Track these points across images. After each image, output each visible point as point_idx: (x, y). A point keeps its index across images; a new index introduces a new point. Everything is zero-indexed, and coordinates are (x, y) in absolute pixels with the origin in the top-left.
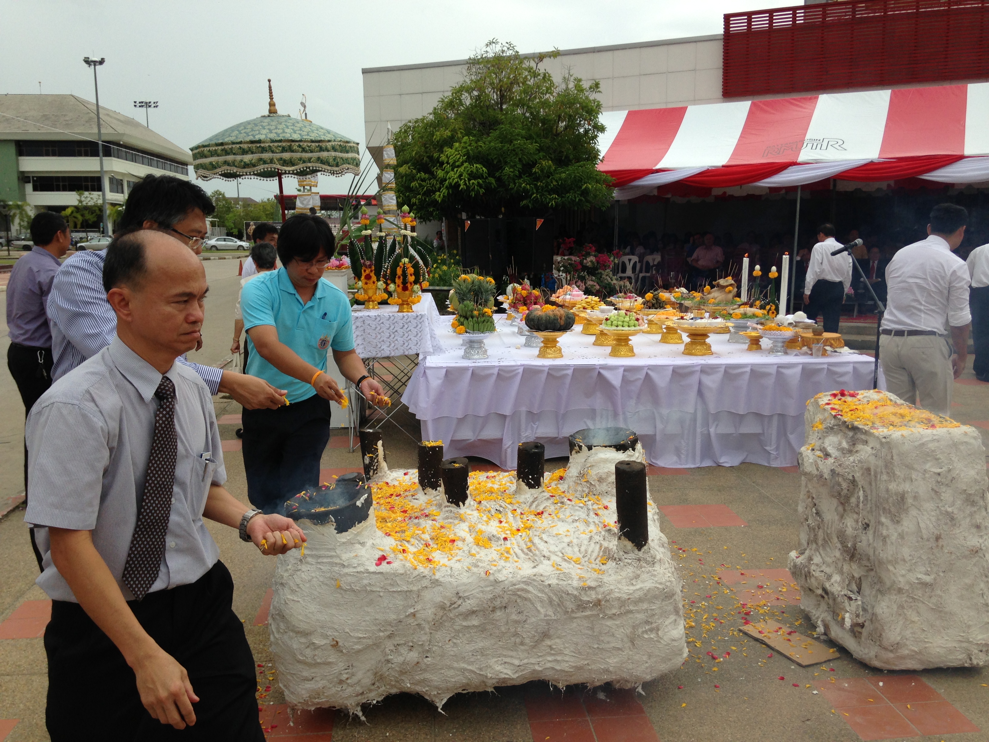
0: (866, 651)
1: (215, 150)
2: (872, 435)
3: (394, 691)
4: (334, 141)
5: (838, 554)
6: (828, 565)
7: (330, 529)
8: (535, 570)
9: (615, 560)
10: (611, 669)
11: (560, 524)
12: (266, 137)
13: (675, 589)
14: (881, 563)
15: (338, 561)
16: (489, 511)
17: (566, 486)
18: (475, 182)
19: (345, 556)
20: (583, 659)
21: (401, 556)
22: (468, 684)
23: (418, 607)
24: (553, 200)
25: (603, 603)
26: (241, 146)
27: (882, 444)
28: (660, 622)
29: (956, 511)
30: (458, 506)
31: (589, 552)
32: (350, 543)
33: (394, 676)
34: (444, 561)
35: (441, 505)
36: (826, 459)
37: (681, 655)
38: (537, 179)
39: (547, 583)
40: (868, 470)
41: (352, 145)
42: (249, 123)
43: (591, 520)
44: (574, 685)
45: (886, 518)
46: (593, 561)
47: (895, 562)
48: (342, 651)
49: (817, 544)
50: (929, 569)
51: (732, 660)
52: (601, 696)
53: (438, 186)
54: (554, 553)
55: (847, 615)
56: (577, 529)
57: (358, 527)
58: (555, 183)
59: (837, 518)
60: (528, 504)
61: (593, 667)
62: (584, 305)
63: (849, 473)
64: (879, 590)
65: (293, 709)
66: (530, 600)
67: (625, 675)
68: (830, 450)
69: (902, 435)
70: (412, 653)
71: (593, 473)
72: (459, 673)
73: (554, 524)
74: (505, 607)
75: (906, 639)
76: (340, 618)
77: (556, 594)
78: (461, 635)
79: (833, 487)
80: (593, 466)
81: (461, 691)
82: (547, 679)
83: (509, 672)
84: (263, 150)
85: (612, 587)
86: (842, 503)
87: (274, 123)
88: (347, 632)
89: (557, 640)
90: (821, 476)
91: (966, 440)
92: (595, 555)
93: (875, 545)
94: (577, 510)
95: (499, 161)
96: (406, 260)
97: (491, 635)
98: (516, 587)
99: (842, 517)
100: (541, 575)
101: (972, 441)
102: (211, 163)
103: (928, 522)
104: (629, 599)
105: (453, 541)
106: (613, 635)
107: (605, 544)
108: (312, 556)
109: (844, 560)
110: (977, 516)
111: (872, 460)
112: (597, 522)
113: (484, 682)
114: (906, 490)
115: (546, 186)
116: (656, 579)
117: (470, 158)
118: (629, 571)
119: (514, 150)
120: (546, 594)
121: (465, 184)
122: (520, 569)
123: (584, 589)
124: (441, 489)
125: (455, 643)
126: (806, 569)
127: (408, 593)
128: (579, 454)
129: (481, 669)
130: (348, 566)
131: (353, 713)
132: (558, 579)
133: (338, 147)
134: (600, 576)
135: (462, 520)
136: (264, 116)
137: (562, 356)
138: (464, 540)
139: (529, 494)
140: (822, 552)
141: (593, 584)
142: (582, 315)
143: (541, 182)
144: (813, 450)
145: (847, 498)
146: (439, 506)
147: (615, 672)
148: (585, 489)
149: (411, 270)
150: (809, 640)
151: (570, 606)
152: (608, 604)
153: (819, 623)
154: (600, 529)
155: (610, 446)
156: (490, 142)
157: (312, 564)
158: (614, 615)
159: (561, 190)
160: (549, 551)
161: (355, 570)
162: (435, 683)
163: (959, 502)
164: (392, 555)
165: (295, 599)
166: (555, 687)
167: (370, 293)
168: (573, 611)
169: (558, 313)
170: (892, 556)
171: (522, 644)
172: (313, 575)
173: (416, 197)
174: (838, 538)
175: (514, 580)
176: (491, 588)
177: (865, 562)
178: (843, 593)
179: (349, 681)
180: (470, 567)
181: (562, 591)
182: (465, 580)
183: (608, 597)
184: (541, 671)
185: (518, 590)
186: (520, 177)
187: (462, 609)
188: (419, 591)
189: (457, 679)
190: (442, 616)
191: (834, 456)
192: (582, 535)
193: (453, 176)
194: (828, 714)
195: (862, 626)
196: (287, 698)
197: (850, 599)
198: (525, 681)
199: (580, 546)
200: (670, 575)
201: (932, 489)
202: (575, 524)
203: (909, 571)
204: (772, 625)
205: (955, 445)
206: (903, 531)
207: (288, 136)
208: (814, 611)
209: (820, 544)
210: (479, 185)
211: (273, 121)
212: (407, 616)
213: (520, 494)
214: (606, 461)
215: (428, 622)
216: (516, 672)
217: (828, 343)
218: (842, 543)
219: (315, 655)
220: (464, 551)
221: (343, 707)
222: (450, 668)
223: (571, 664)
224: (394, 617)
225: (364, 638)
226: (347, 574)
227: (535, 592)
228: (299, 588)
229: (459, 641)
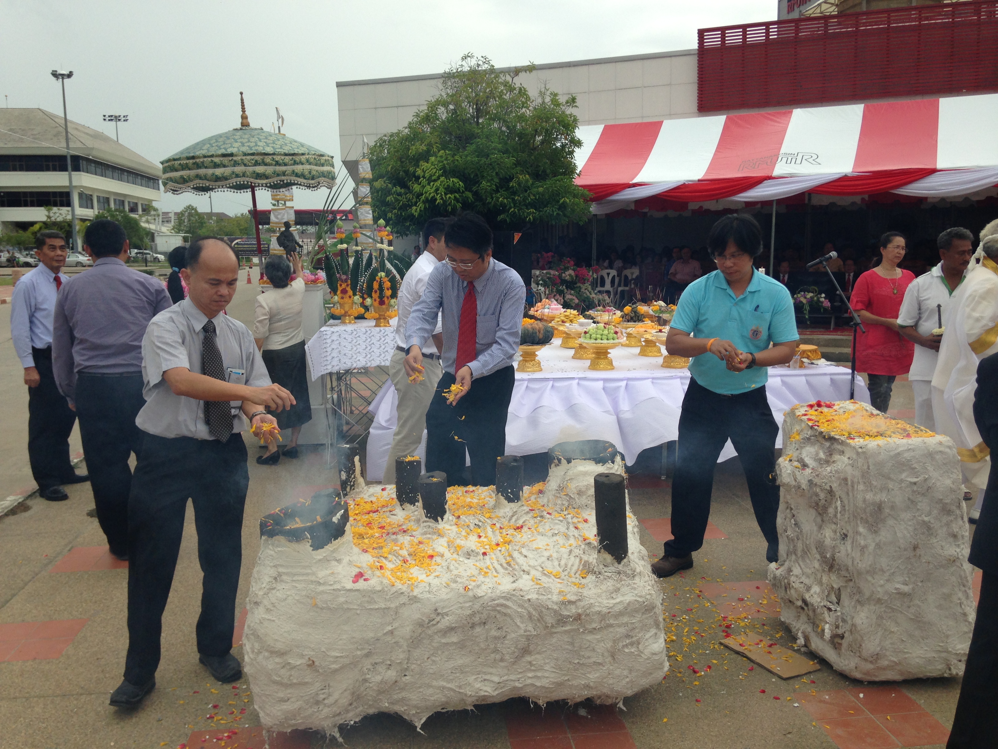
0: (847, 662)
1: (186, 163)
2: (848, 445)
3: (371, 711)
4: (308, 154)
5: (817, 565)
6: (808, 577)
7: (306, 547)
8: (514, 585)
9: (595, 573)
10: (592, 684)
11: (539, 537)
12: (239, 150)
13: (655, 601)
14: (859, 573)
15: (313, 578)
16: (468, 526)
17: (545, 501)
18: (452, 196)
19: (322, 574)
20: (564, 675)
21: (378, 573)
22: (447, 703)
23: (396, 625)
24: (531, 214)
25: (583, 617)
26: (213, 159)
27: (858, 453)
28: (640, 635)
29: (932, 521)
30: (437, 521)
31: (569, 566)
32: (327, 560)
33: (371, 696)
34: (422, 577)
35: (419, 520)
36: (803, 469)
37: (663, 668)
38: (514, 193)
39: (527, 597)
40: (846, 479)
41: (327, 158)
42: (220, 136)
43: (571, 534)
44: (555, 701)
45: (864, 528)
46: (573, 575)
47: (872, 571)
48: (318, 671)
49: (796, 555)
50: (907, 579)
51: (713, 674)
52: (582, 712)
53: (414, 200)
54: (534, 567)
55: (827, 626)
56: (557, 543)
57: (335, 543)
58: (532, 197)
59: (815, 528)
60: (508, 519)
61: (575, 683)
62: (563, 318)
63: (826, 484)
64: (858, 601)
65: (268, 731)
66: (510, 616)
67: (605, 691)
68: (808, 460)
69: (878, 445)
70: (390, 672)
71: (573, 486)
72: (438, 691)
73: (533, 538)
74: (485, 623)
75: (886, 650)
76: (317, 637)
77: (535, 609)
78: (440, 652)
79: (811, 497)
80: (571, 479)
81: (440, 710)
82: (527, 696)
83: (489, 690)
84: (236, 164)
85: (592, 601)
86: (820, 514)
87: (246, 136)
88: (324, 652)
89: (538, 656)
90: (799, 487)
91: (942, 449)
92: (575, 568)
93: (853, 555)
94: (557, 524)
95: (477, 175)
96: (383, 274)
97: (470, 651)
98: (496, 602)
99: (820, 527)
100: (521, 590)
101: (948, 450)
102: (182, 177)
103: (905, 532)
104: (609, 613)
105: (431, 557)
106: (594, 650)
107: (585, 558)
108: (287, 574)
109: (824, 571)
110: (954, 525)
111: (849, 470)
112: (577, 536)
113: (463, 700)
114: (883, 499)
115: (524, 200)
116: (636, 592)
117: (446, 173)
118: (610, 584)
119: (491, 164)
120: (525, 609)
121: (442, 199)
122: (499, 584)
123: (563, 603)
124: (420, 504)
125: (434, 661)
126: (786, 581)
127: (386, 611)
128: (558, 467)
129: (460, 687)
130: (324, 584)
131: (330, 735)
132: (538, 594)
133: (312, 160)
134: (580, 590)
135: (440, 535)
136: (236, 129)
137: (541, 370)
138: (442, 556)
139: (508, 508)
140: (801, 563)
141: (573, 598)
142: (561, 328)
143: (519, 196)
144: (791, 460)
145: (825, 508)
146: (418, 521)
147: (596, 687)
148: (564, 502)
149: (388, 284)
150: (790, 652)
151: (550, 620)
152: (588, 618)
153: (800, 635)
154: (580, 543)
155: (590, 459)
156: (467, 156)
157: (287, 582)
158: (595, 629)
159: (539, 204)
160: (529, 566)
161: (331, 588)
162: (414, 703)
163: (935, 511)
164: (370, 572)
165: (270, 617)
166: (536, 704)
167: (347, 308)
168: (552, 626)
169: (536, 326)
170: (870, 566)
171: (502, 660)
172: (288, 593)
173: (392, 212)
174: (817, 549)
175: (493, 595)
176: (470, 604)
177: (844, 573)
178: (822, 604)
179: (326, 701)
180: (449, 582)
181: (542, 606)
182: (444, 596)
183: (588, 611)
184: (522, 688)
185: (498, 605)
186: (497, 191)
187: (441, 626)
188: (397, 607)
189: (436, 697)
190: (421, 634)
191: (811, 466)
192: (561, 549)
193: (429, 190)
194: (809, 726)
195: (842, 637)
196: (262, 720)
197: (830, 609)
198: (506, 698)
199: (559, 560)
200: (649, 588)
201: (909, 499)
202: (555, 538)
203: (888, 581)
204: (753, 637)
205: (930, 455)
206: (880, 541)
207: (260, 149)
208: (794, 623)
209: (799, 555)
210: (456, 199)
211: (245, 134)
212: (385, 634)
213: (499, 508)
214: (585, 474)
215: (406, 640)
216: (495, 690)
217: (805, 355)
218: (820, 554)
219: (291, 676)
220: (442, 567)
221: (320, 728)
222: (429, 686)
223: (551, 680)
224: (371, 635)
225: (341, 657)
226: (323, 592)
227: (515, 607)
228: (274, 606)
229: (437, 659)
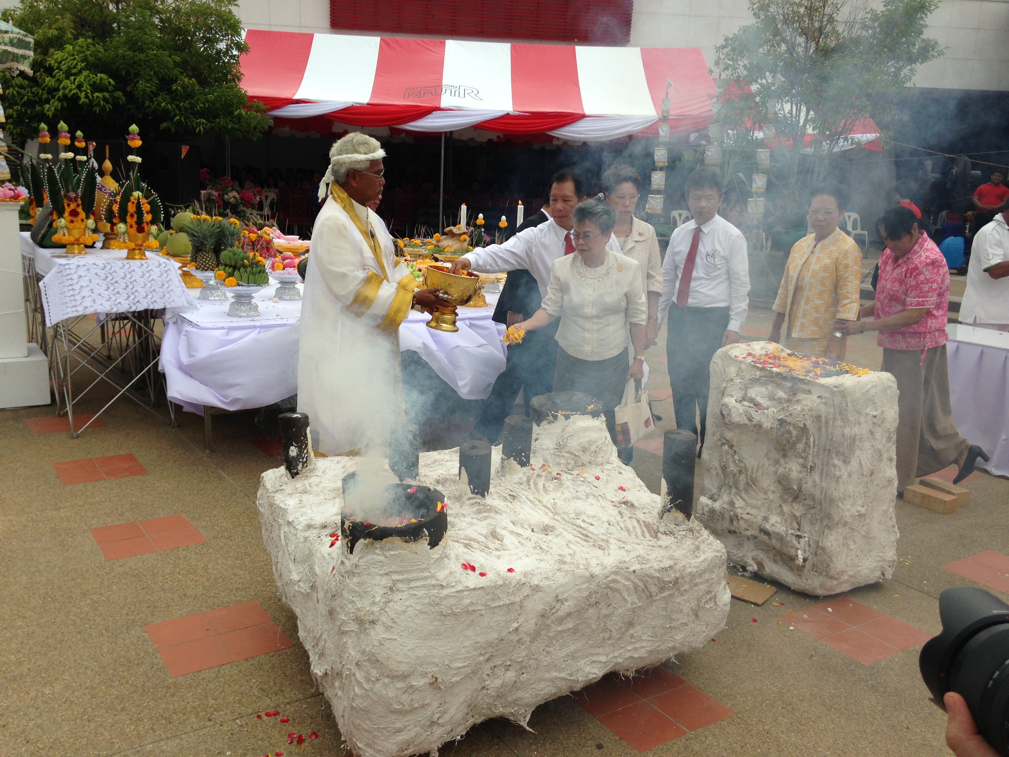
0: (809, 582)
2: (817, 384)
3: (480, 720)
5: (774, 496)
6: (758, 508)
7: (424, 545)
8: (612, 558)
9: (665, 533)
11: (577, 502)
15: (434, 582)
18: (100, 96)
19: (441, 575)
20: (657, 641)
22: (555, 694)
23: (521, 620)
24: (201, 125)
25: (679, 580)
29: (883, 448)
30: (483, 496)
31: (631, 529)
32: (442, 558)
33: (487, 703)
38: (179, 98)
39: (632, 569)
40: (819, 417)
43: (597, 494)
46: (643, 537)
47: (842, 500)
48: (440, 688)
49: (737, 488)
50: (864, 502)
54: (607, 535)
55: (798, 552)
59: (768, 462)
60: (525, 485)
63: (799, 422)
64: (825, 526)
66: (618, 591)
68: (760, 400)
69: (853, 384)
70: (509, 673)
71: (574, 443)
72: (548, 683)
74: (598, 603)
75: (847, 566)
76: (441, 649)
77: (640, 580)
78: (554, 642)
79: (780, 435)
80: (572, 436)
82: (622, 669)
83: (597, 671)
85: (684, 563)
86: (784, 450)
88: (448, 665)
89: (638, 628)
90: (760, 426)
92: (639, 530)
93: (824, 485)
95: (129, 72)
97: (582, 635)
98: (609, 579)
99: (778, 461)
103: (867, 460)
104: (696, 572)
106: (682, 611)
107: (639, 518)
109: (784, 502)
111: (822, 408)
114: (856, 433)
115: (191, 108)
117: (91, 66)
118: (689, 543)
119: (148, 62)
120: (631, 581)
121: (87, 97)
122: (599, 558)
123: (665, 569)
125: (548, 652)
126: (731, 513)
127: (510, 606)
128: (551, 424)
129: (571, 675)
130: (448, 586)
132: (639, 563)
134: (667, 553)
135: (498, 512)
139: (521, 473)
140: (744, 495)
141: (670, 563)
143: (184, 102)
145: (794, 444)
146: (458, 498)
149: (146, 207)
151: (654, 589)
152: (682, 581)
153: (750, 561)
157: (404, 591)
158: (685, 590)
159: (209, 114)
160: (603, 534)
161: (454, 590)
162: (527, 701)
163: (884, 440)
165: (391, 636)
167: (77, 233)
168: (655, 594)
170: (842, 494)
171: (610, 638)
172: (407, 603)
174: (779, 481)
175: (605, 572)
176: (587, 585)
177: (809, 502)
178: (788, 532)
179: (440, 721)
180: (557, 564)
181: (647, 575)
182: (560, 581)
183: (682, 574)
184: (620, 663)
185: (610, 582)
186: (156, 95)
187: (560, 613)
188: (521, 601)
189: (546, 691)
190: (541, 625)
193: (69, 86)
195: (806, 560)
197: (799, 537)
198: (602, 677)
199: (618, 523)
201: (870, 430)
203: (852, 505)
206: (851, 470)
209: (741, 489)
210: (105, 99)
212: (510, 633)
213: (511, 474)
215: (530, 635)
216: (601, 670)
218: (781, 486)
219: (412, 700)
222: (542, 680)
223: (647, 649)
224: (496, 636)
225: (464, 666)
226: (448, 596)
227: (623, 581)
228: (395, 622)
229: (552, 649)
